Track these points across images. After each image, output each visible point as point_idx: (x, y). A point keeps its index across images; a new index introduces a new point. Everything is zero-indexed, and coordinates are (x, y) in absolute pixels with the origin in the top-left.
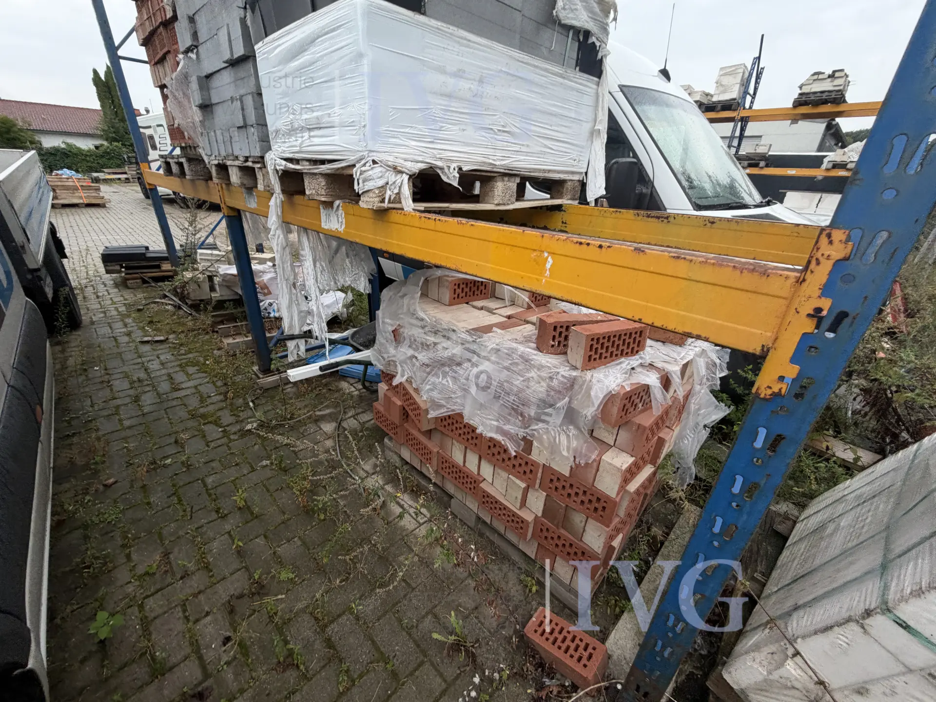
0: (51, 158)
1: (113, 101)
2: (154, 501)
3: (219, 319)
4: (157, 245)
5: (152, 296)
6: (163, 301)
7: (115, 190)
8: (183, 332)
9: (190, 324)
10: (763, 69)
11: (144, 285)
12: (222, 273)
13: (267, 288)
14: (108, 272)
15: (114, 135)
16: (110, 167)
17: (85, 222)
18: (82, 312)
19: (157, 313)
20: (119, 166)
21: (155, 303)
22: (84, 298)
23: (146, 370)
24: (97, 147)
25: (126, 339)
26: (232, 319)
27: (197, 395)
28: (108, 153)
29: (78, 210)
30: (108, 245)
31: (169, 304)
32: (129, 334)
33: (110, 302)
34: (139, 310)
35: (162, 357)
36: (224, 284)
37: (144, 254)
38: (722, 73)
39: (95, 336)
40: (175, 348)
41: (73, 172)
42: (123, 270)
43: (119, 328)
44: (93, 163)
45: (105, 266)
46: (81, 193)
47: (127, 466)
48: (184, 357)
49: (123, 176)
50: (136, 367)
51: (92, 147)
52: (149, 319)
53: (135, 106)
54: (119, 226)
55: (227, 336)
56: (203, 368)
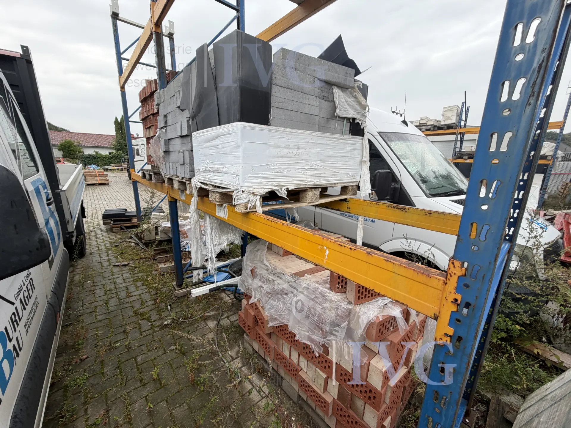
0: (87, 160)
1: (122, 131)
2: (106, 372)
3: (158, 252)
4: (132, 208)
5: (125, 237)
6: (130, 240)
7: (115, 175)
8: (137, 259)
9: (142, 254)
10: (469, 107)
11: (122, 231)
12: (163, 226)
13: (186, 234)
14: (104, 224)
15: (119, 147)
16: (114, 163)
17: (97, 193)
18: (87, 247)
19: (125, 248)
20: (119, 163)
21: (125, 241)
22: (89, 238)
23: (114, 283)
24: (110, 153)
25: (107, 263)
26: (165, 251)
27: (140, 300)
28: (115, 156)
29: (95, 187)
30: (107, 208)
31: (133, 242)
32: (109, 261)
33: (102, 241)
34: (117, 246)
35: (124, 276)
36: (164, 231)
37: (124, 214)
38: (444, 110)
39: (91, 262)
40: (132, 269)
41: (96, 166)
42: (112, 222)
43: (104, 257)
44: (106, 161)
45: (103, 221)
46: (98, 178)
47: (95, 347)
48: (136, 275)
49: (120, 168)
50: (110, 281)
51: (108, 154)
52: (121, 251)
53: (132, 133)
54: (114, 196)
55: (161, 262)
56: (145, 283)
